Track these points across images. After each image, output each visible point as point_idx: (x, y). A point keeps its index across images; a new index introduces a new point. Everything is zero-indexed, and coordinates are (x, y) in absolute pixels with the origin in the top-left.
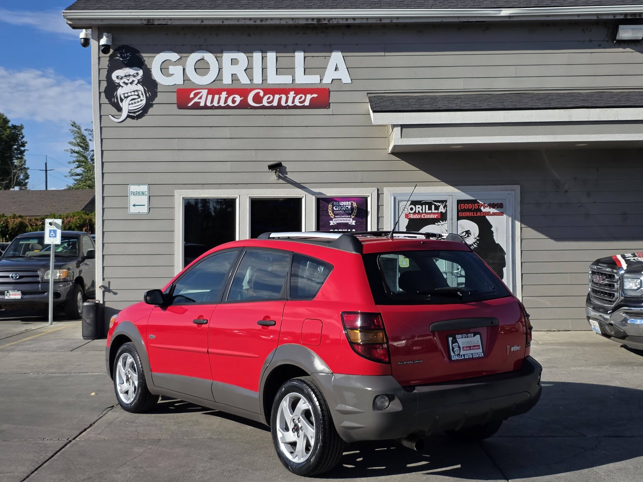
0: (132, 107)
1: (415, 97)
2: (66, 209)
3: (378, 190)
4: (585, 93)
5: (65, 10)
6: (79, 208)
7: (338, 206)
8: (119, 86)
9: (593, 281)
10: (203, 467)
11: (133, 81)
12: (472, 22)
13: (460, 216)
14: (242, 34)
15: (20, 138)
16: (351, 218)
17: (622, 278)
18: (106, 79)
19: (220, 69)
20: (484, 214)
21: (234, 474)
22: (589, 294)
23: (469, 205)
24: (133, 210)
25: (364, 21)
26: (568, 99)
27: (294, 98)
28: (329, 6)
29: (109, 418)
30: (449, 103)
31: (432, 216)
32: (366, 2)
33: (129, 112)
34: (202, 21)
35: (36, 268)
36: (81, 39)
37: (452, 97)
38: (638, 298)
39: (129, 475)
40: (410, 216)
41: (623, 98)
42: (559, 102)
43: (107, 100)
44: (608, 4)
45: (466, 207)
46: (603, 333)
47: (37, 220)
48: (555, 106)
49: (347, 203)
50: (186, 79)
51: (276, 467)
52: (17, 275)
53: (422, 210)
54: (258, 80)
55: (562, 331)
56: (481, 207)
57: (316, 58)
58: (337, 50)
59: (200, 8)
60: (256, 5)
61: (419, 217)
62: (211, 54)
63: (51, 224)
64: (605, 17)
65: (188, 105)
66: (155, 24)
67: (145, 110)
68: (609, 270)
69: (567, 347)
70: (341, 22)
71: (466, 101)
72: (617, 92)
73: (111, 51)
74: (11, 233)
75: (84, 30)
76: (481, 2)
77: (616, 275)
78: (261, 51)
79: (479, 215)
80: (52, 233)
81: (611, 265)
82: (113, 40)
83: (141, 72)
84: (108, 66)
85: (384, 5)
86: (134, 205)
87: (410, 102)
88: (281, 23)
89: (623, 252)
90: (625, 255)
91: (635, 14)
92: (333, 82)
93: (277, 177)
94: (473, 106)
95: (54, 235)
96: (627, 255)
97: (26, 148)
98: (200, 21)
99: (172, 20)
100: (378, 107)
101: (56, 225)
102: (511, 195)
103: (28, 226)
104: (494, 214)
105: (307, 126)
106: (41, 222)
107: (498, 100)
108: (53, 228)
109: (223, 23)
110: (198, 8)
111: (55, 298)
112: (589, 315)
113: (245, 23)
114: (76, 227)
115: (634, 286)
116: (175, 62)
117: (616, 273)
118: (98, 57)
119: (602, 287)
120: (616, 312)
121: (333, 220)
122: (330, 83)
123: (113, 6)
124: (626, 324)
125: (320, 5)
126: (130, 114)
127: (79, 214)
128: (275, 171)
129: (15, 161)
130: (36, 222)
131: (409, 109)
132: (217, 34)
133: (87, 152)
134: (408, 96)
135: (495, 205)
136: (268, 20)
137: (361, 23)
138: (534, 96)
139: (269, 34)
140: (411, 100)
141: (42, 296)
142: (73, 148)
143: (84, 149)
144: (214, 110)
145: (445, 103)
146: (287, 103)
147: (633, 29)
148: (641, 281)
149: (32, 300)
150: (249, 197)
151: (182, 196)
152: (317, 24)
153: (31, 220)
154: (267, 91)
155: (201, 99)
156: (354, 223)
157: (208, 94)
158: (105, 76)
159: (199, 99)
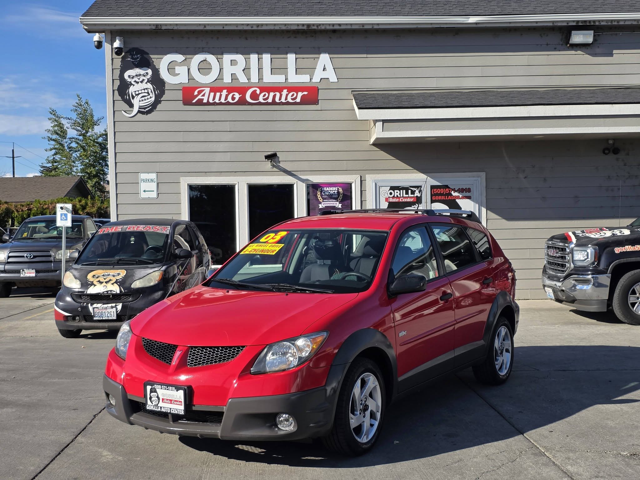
0: (142, 104)
1: (394, 94)
2: (49, 195)
3: (361, 177)
4: (542, 91)
5: (81, 16)
6: (61, 194)
7: (325, 192)
8: (131, 84)
9: (548, 254)
11: (143, 80)
12: (444, 28)
13: (433, 199)
14: (240, 38)
16: (337, 202)
17: (572, 251)
18: (119, 78)
19: (221, 69)
20: (455, 198)
22: (545, 266)
23: (441, 190)
24: (143, 195)
25: (349, 27)
26: (527, 97)
27: (287, 95)
30: (425, 100)
31: (409, 200)
32: (349, 9)
33: (139, 108)
34: (205, 27)
35: (48, 248)
36: (95, 41)
37: (426, 94)
38: (585, 267)
40: (389, 200)
41: (575, 96)
42: (520, 100)
45: (439, 190)
46: (556, 298)
47: (23, 206)
48: (516, 103)
49: (334, 188)
50: (190, 78)
52: (31, 255)
53: (400, 194)
54: (254, 79)
55: (522, 300)
56: (452, 191)
57: (307, 59)
58: (325, 52)
59: (202, 15)
60: (251, 12)
61: (397, 200)
62: (213, 55)
63: (62, 208)
64: (559, 24)
65: (193, 102)
66: (163, 29)
67: (154, 106)
68: (562, 245)
70: (328, 27)
71: (439, 98)
72: (570, 90)
73: (123, 54)
75: (97, 34)
76: (451, 10)
77: (567, 248)
78: (257, 53)
79: (450, 199)
80: (63, 217)
81: (563, 240)
82: (125, 43)
83: (150, 72)
84: (120, 67)
85: (366, 12)
86: (145, 191)
87: (390, 100)
88: (275, 29)
89: (574, 230)
90: (576, 232)
91: (585, 21)
92: (321, 81)
93: (272, 166)
94: (445, 103)
95: (65, 218)
96: (577, 232)
98: (203, 26)
99: (177, 26)
100: (362, 104)
101: (67, 209)
102: (478, 181)
103: (14, 211)
104: (463, 198)
105: (298, 121)
106: (27, 207)
107: (466, 97)
108: (64, 212)
109: (224, 29)
112: (545, 284)
113: (243, 28)
115: (582, 257)
116: (180, 63)
117: (567, 247)
118: (111, 58)
119: (555, 259)
120: (566, 280)
121: (321, 204)
122: (319, 82)
123: (124, 12)
124: (575, 289)
125: (309, 12)
126: (141, 110)
128: (270, 160)
131: (390, 106)
132: (218, 38)
133: (65, 140)
134: (388, 94)
135: (464, 190)
136: (263, 26)
137: (345, 29)
138: (498, 94)
139: (264, 38)
140: (391, 98)
141: (54, 274)
142: (51, 136)
143: (62, 137)
144: (215, 106)
145: (420, 100)
146: (281, 100)
147: (585, 34)
148: (588, 253)
149: (45, 278)
150: (247, 183)
151: (187, 183)
152: (307, 29)
153: (16, 206)
154: (262, 89)
155: (204, 96)
156: (340, 206)
157: (210, 91)
158: (118, 76)
159: (202, 96)
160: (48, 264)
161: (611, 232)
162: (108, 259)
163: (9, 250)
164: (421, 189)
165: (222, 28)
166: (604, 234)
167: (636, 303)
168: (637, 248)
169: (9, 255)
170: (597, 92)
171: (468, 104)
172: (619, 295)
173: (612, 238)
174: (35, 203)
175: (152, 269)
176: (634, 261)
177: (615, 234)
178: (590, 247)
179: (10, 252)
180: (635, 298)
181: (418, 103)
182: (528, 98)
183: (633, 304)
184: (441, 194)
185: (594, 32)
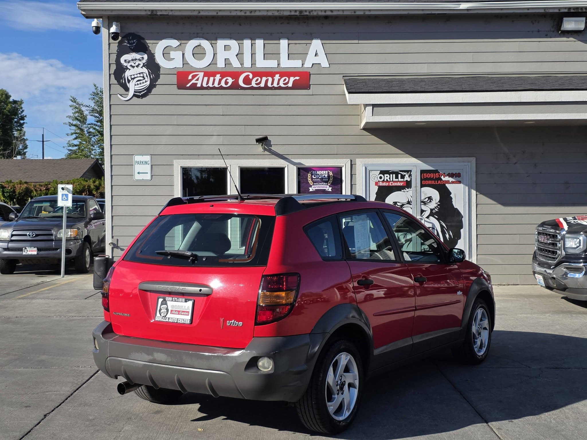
0: (138, 88)
1: (385, 79)
2: (66, 176)
3: (351, 161)
4: (533, 77)
5: (79, 2)
6: (78, 175)
7: (316, 175)
8: (127, 68)
9: (538, 240)
11: (139, 64)
12: (435, 14)
13: (423, 184)
14: (234, 23)
15: (20, 112)
16: (327, 185)
17: (563, 238)
18: (115, 63)
19: (215, 54)
20: (444, 182)
22: (535, 252)
23: (431, 174)
24: (137, 177)
25: (341, 13)
26: (518, 82)
27: (279, 80)
30: (415, 85)
33: (135, 92)
34: (199, 12)
35: (50, 227)
36: (93, 27)
37: (417, 80)
38: (577, 255)
41: (567, 82)
42: (511, 85)
43: (116, 81)
45: (429, 176)
46: (546, 285)
48: (507, 89)
49: (324, 172)
50: (185, 63)
52: (34, 233)
53: (390, 178)
54: (247, 64)
55: (511, 285)
56: (441, 176)
57: (299, 45)
58: (317, 38)
61: (387, 184)
62: (207, 41)
63: (63, 189)
64: (551, 11)
65: (187, 86)
66: (158, 15)
67: (149, 90)
68: (553, 231)
69: (515, 298)
70: (320, 13)
71: (430, 84)
72: (561, 77)
73: (120, 38)
74: (18, 197)
75: (95, 19)
77: (558, 235)
78: (250, 38)
79: (439, 183)
80: (64, 197)
81: (554, 227)
82: (122, 28)
83: (146, 57)
84: (117, 51)
86: (139, 173)
87: (381, 85)
88: (268, 14)
89: (565, 216)
90: (567, 218)
91: (577, 8)
92: (313, 66)
93: (263, 149)
94: (435, 88)
95: (66, 199)
96: (568, 218)
97: (25, 121)
98: (198, 12)
99: (172, 11)
100: (353, 88)
101: (67, 190)
102: (467, 166)
104: (453, 182)
105: (290, 105)
106: (45, 187)
107: (457, 83)
108: (65, 192)
109: (218, 14)
110: (195, 1)
111: (66, 253)
112: (535, 271)
113: (237, 14)
114: (77, 192)
115: (574, 245)
116: (175, 48)
117: (559, 234)
118: (108, 43)
119: (546, 246)
120: (557, 267)
121: (312, 187)
122: (311, 67)
124: (567, 277)
126: (136, 94)
127: (78, 180)
128: (261, 144)
129: (15, 133)
130: (40, 187)
131: (380, 91)
132: (212, 24)
133: (85, 125)
134: (379, 79)
135: (454, 175)
136: (261, 11)
137: (337, 14)
138: (489, 79)
139: (257, 24)
140: (381, 83)
141: (55, 252)
142: (71, 122)
143: (82, 122)
144: (209, 90)
145: (411, 85)
147: (576, 21)
148: (580, 240)
149: (46, 256)
150: (239, 166)
151: (180, 165)
152: (299, 15)
153: (35, 186)
154: (255, 74)
155: (198, 81)
156: (330, 189)
157: (204, 76)
158: (115, 60)
159: (196, 80)
160: (50, 243)
163: (13, 228)
164: (410, 173)
165: (216, 14)
169: (13, 233)
171: (458, 89)
174: (52, 184)
178: (582, 234)
179: (13, 231)
181: (408, 88)
182: (519, 84)
184: (431, 179)
185: (586, 19)
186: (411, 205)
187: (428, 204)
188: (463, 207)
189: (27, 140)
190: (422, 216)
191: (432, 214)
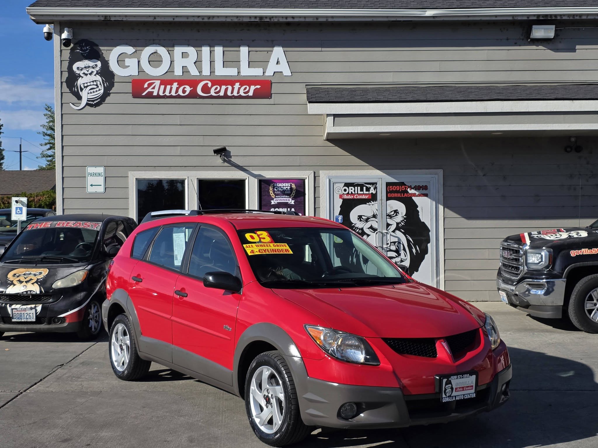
0: (90, 96)
1: (349, 89)
2: (36, 188)
3: (314, 173)
4: (501, 86)
5: (29, 7)
6: (49, 187)
7: (278, 187)
8: (80, 76)
9: (503, 257)
10: (135, 414)
11: (92, 72)
12: (400, 21)
13: (389, 196)
14: (191, 30)
16: (290, 198)
17: (526, 253)
18: (67, 70)
19: (172, 62)
20: (411, 195)
21: (161, 420)
22: (500, 268)
23: (397, 187)
24: (90, 189)
25: (302, 20)
27: (239, 89)
28: (270, 5)
29: (58, 375)
30: (379, 95)
31: (363, 197)
32: (304, 2)
33: (88, 101)
34: (155, 18)
36: (45, 33)
37: (382, 89)
38: (540, 271)
39: (69, 420)
40: (344, 197)
41: (535, 91)
42: (477, 95)
43: (68, 89)
44: (522, 6)
45: (394, 188)
46: (510, 302)
47: (9, 198)
49: (287, 184)
50: (141, 70)
51: (199, 414)
53: (354, 191)
54: (206, 72)
56: (408, 189)
57: (260, 52)
58: (279, 45)
59: (152, 6)
60: (204, 4)
61: (352, 197)
62: (164, 48)
63: (17, 202)
64: (519, 18)
65: (142, 95)
66: (112, 21)
67: (103, 99)
68: (516, 246)
70: (281, 20)
71: (394, 93)
72: (531, 86)
73: (72, 45)
75: (47, 25)
76: (408, 3)
77: (521, 250)
78: (209, 45)
79: (406, 196)
80: (18, 210)
81: (518, 242)
82: (74, 34)
83: (99, 64)
84: (69, 58)
85: (321, 5)
86: (92, 185)
87: (343, 94)
88: (227, 21)
89: (530, 230)
91: (546, 16)
92: (275, 74)
93: (223, 161)
94: (398, 98)
95: (20, 212)
98: (153, 18)
99: (127, 17)
100: (315, 97)
101: (22, 203)
102: (435, 178)
104: (419, 195)
105: (251, 115)
107: (422, 92)
108: (19, 205)
109: (174, 20)
110: (151, 6)
112: (500, 287)
113: (194, 20)
114: (46, 204)
115: (536, 260)
116: (130, 55)
118: (60, 50)
119: (509, 262)
120: (519, 284)
121: (274, 200)
122: (272, 75)
123: (73, 3)
124: (529, 294)
125: (262, 4)
126: (89, 102)
127: (48, 193)
128: (220, 155)
130: (8, 200)
131: (342, 100)
132: (169, 30)
134: (343, 88)
135: (421, 187)
136: (215, 17)
137: (299, 21)
139: (215, 30)
142: (46, 131)
144: (166, 99)
145: (374, 95)
146: (233, 93)
147: (546, 29)
148: (542, 256)
150: (197, 178)
151: (135, 177)
152: (260, 21)
153: (3, 198)
154: (214, 83)
155: (154, 89)
156: (293, 202)
157: (161, 84)
158: (67, 68)
159: (152, 89)
161: (567, 233)
162: (32, 257)
164: (376, 185)
165: (172, 20)
166: (560, 236)
167: (593, 310)
168: (594, 252)
170: (558, 88)
172: (575, 301)
173: (568, 240)
175: (76, 268)
176: (591, 265)
177: (571, 236)
178: (545, 249)
180: (592, 305)
182: (486, 93)
183: (590, 311)
184: (397, 192)
185: (555, 26)
186: (377, 219)
187: (394, 218)
188: (430, 220)
189: (3, 151)
190: (388, 230)
191: (398, 228)
